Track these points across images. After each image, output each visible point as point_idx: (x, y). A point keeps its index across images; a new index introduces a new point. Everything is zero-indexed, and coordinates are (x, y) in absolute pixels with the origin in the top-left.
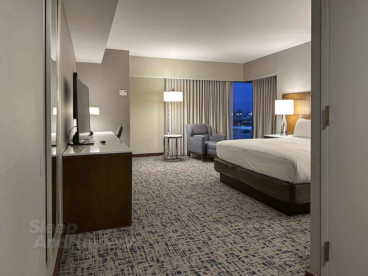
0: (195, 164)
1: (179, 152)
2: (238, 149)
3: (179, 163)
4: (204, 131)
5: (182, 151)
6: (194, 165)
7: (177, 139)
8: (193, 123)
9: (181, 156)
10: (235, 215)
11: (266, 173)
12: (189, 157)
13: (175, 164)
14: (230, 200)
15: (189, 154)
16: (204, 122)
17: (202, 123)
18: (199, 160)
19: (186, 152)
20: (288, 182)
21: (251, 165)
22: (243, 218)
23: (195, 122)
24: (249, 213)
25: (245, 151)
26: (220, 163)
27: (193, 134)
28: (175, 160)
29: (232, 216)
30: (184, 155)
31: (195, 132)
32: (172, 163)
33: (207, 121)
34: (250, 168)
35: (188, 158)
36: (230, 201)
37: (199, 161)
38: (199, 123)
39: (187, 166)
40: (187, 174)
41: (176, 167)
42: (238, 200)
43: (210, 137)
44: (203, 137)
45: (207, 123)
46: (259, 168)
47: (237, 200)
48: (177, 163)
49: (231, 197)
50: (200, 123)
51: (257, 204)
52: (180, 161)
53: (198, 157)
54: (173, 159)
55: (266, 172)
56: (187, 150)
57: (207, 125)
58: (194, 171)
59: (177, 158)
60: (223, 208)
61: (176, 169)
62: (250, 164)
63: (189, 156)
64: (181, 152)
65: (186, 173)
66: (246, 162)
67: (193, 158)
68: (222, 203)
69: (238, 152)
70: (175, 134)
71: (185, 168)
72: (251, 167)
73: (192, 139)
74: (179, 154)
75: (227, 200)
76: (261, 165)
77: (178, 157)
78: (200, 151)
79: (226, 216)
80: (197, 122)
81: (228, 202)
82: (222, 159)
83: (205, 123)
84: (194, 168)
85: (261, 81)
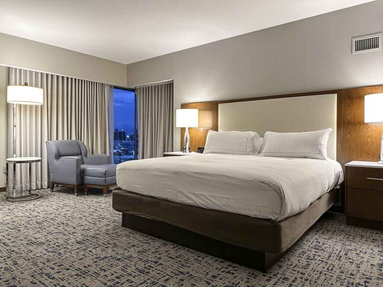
0: (67, 201)
1: (34, 184)
2: (164, 172)
3: (38, 203)
4: (76, 151)
5: (38, 182)
6: (65, 202)
7: (30, 165)
8: (57, 139)
9: (37, 190)
10: (108, 257)
11: (224, 207)
12: (52, 191)
13: (30, 205)
14: (98, 236)
15: (52, 186)
16: (74, 138)
17: (71, 139)
18: (71, 193)
19: (45, 183)
20: (269, 220)
21: (193, 197)
22: (120, 259)
23: (60, 138)
24: (126, 250)
25: (177, 174)
26: (126, 196)
27: (59, 156)
28: (28, 198)
29: (103, 259)
30: (41, 188)
31: (62, 152)
32: (24, 204)
33: (79, 136)
34: (189, 202)
35: (50, 192)
36: (97, 238)
37: (71, 196)
38: (66, 139)
39: (54, 207)
40: (58, 220)
41: (34, 210)
42: (109, 234)
43: (84, 158)
44: (77, 160)
45: (78, 139)
46: (208, 199)
47: (107, 234)
48: (33, 203)
49: (98, 232)
50: (68, 139)
51: (134, 235)
52: (39, 199)
53: (68, 189)
54: (25, 197)
55: (224, 205)
56: (47, 180)
57: (79, 141)
58: (69, 214)
59: (31, 195)
60: (89, 249)
61: (35, 214)
62: (190, 195)
63: (53, 189)
64: (36, 184)
65: (56, 218)
66: (180, 192)
67: (59, 191)
68: (86, 242)
69: (163, 176)
70: (26, 156)
71: (52, 210)
72: (192, 200)
73: (57, 163)
74: (34, 188)
75: (93, 237)
76: (213, 195)
77: (32, 192)
78: (73, 180)
79: (96, 262)
80: (63, 137)
81: (94, 240)
82: (130, 190)
83: (76, 139)
84: (68, 208)
85: (147, 90)
